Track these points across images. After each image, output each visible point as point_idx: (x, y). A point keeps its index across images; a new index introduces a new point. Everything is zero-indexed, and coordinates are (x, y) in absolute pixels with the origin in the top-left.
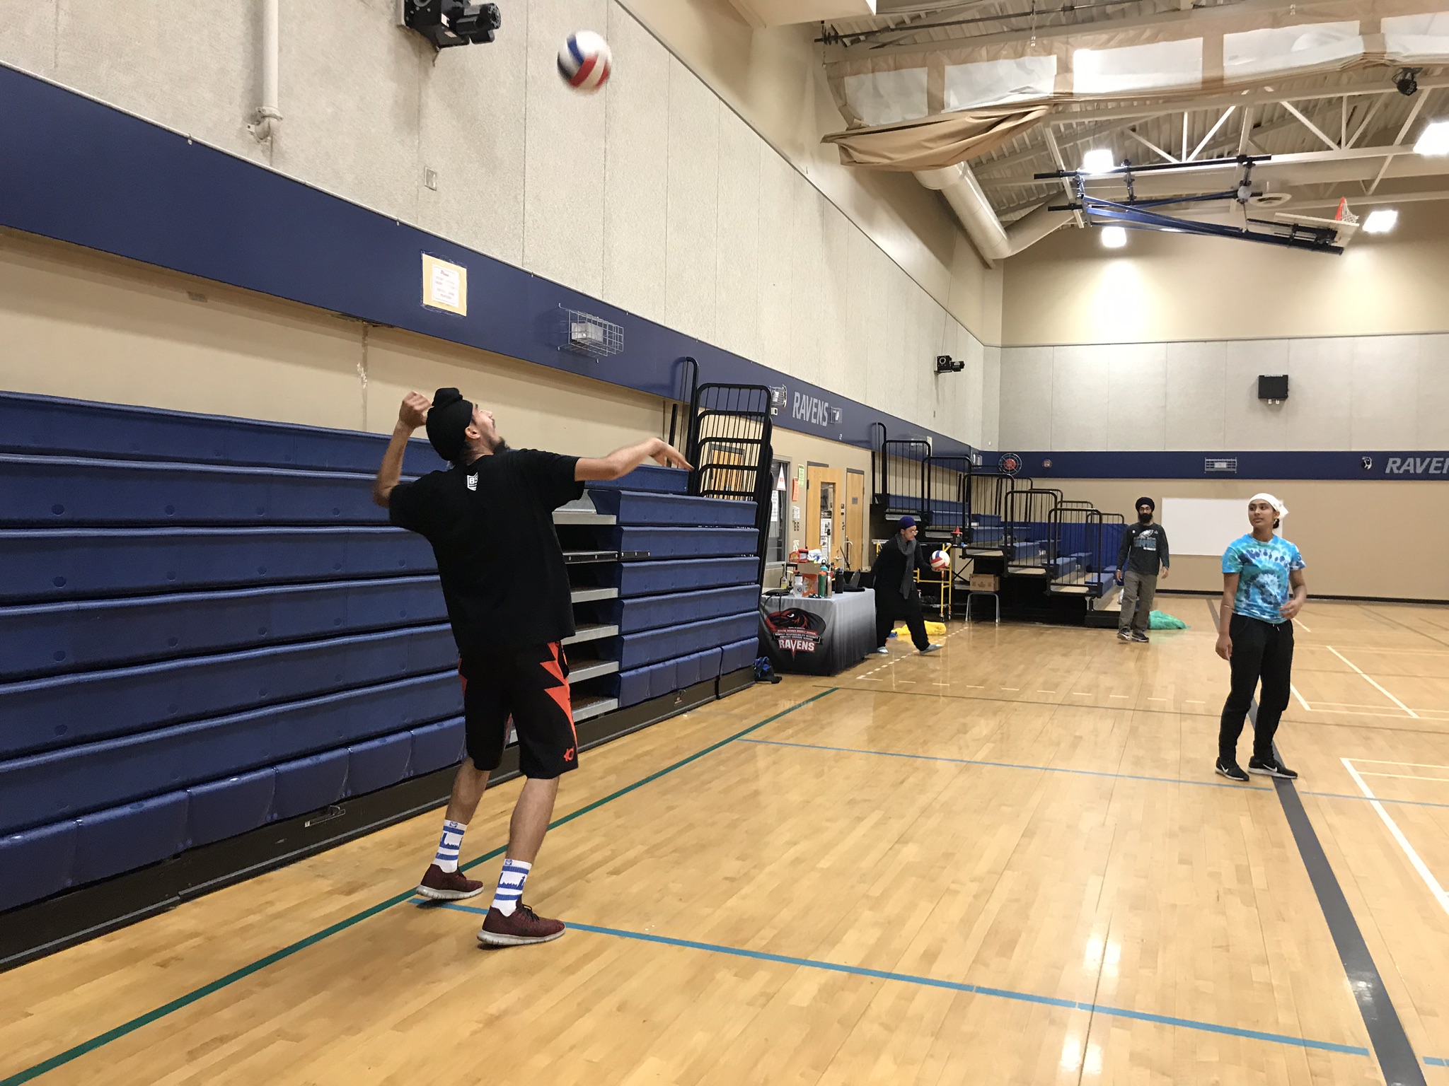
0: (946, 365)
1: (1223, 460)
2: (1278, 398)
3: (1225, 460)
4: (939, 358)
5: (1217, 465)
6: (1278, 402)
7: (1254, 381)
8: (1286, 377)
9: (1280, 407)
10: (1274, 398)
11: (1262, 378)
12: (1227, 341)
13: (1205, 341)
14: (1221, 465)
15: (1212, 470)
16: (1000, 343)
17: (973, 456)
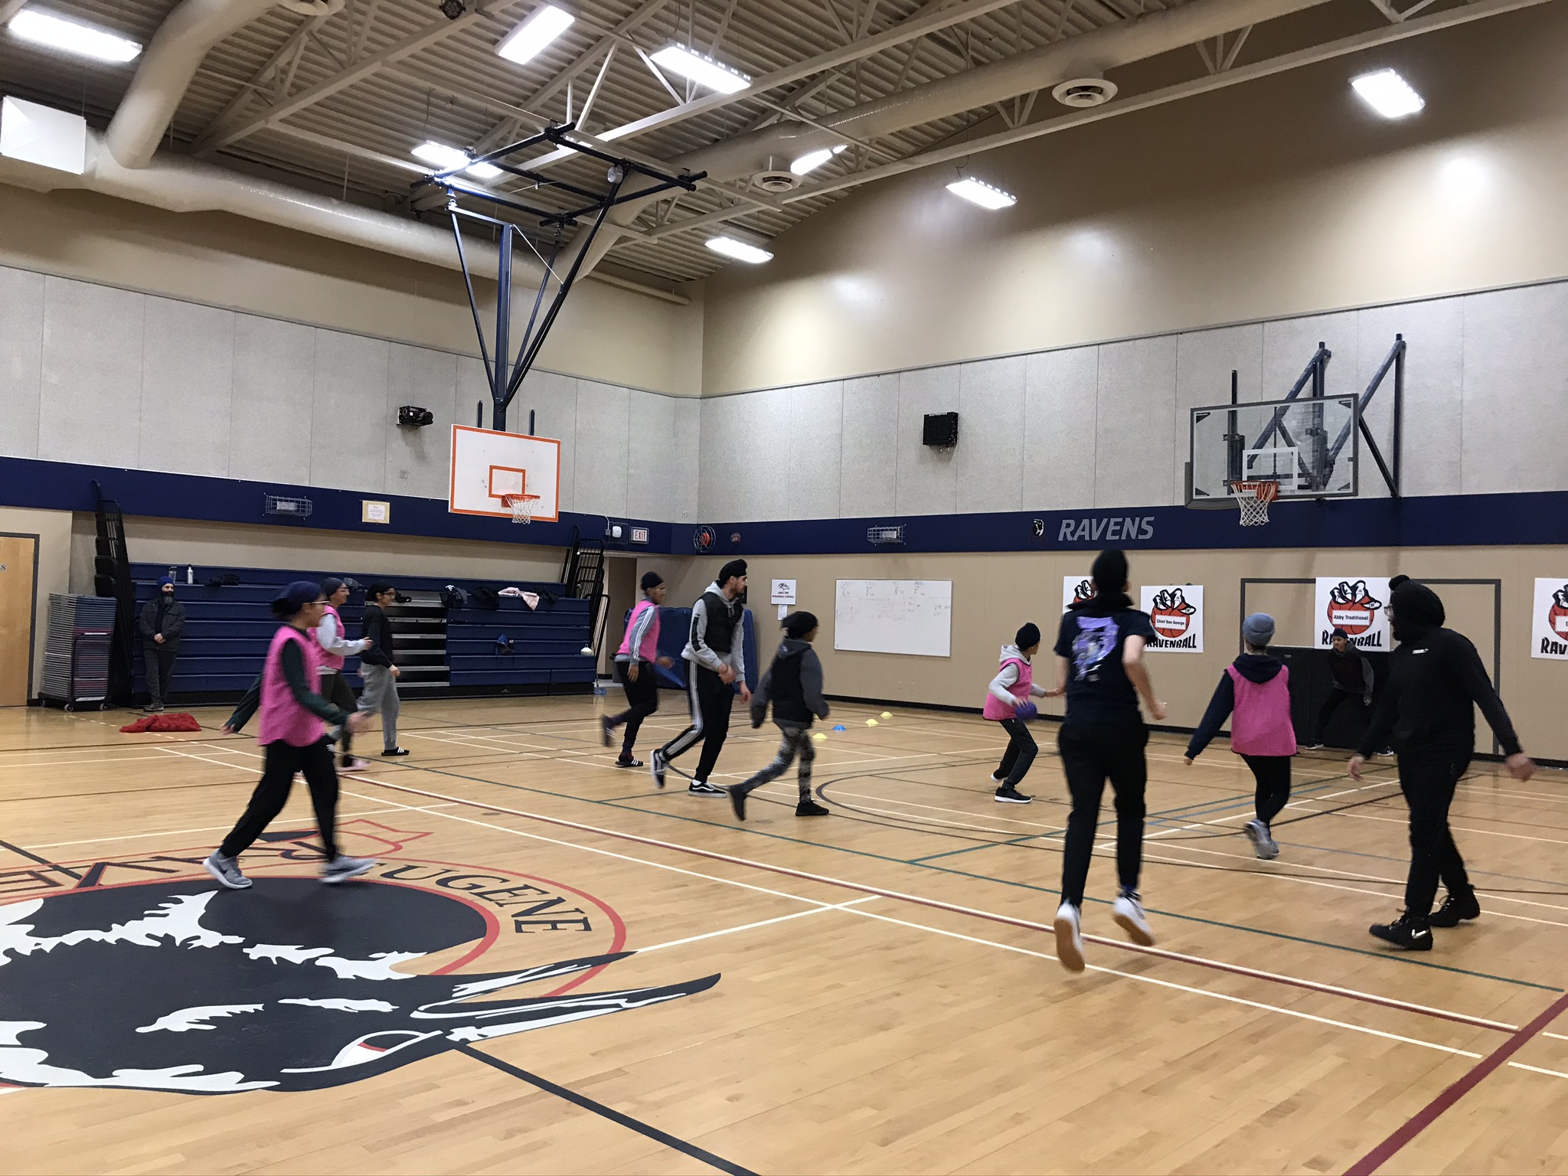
1: (891, 528)
3: (894, 528)
4: (402, 409)
5: (885, 535)
6: (948, 449)
7: (921, 421)
8: (953, 418)
9: (949, 456)
10: (943, 443)
11: (926, 416)
12: (901, 372)
14: (890, 535)
16: (699, 393)
17: (611, 529)
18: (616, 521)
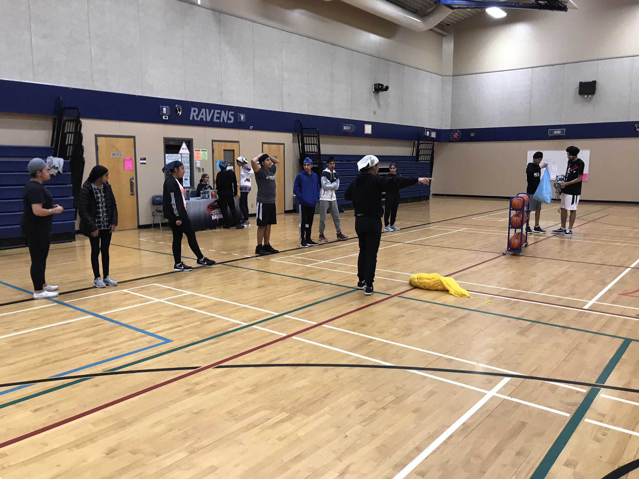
0: (379, 88)
1: (559, 129)
2: (590, 94)
3: (560, 129)
4: (375, 85)
5: (555, 132)
6: (590, 96)
7: (578, 84)
8: (594, 83)
9: (591, 99)
10: (588, 94)
11: (581, 83)
12: (564, 64)
13: (552, 65)
14: (558, 132)
15: (553, 135)
16: (451, 74)
17: (426, 132)
18: (428, 129)
